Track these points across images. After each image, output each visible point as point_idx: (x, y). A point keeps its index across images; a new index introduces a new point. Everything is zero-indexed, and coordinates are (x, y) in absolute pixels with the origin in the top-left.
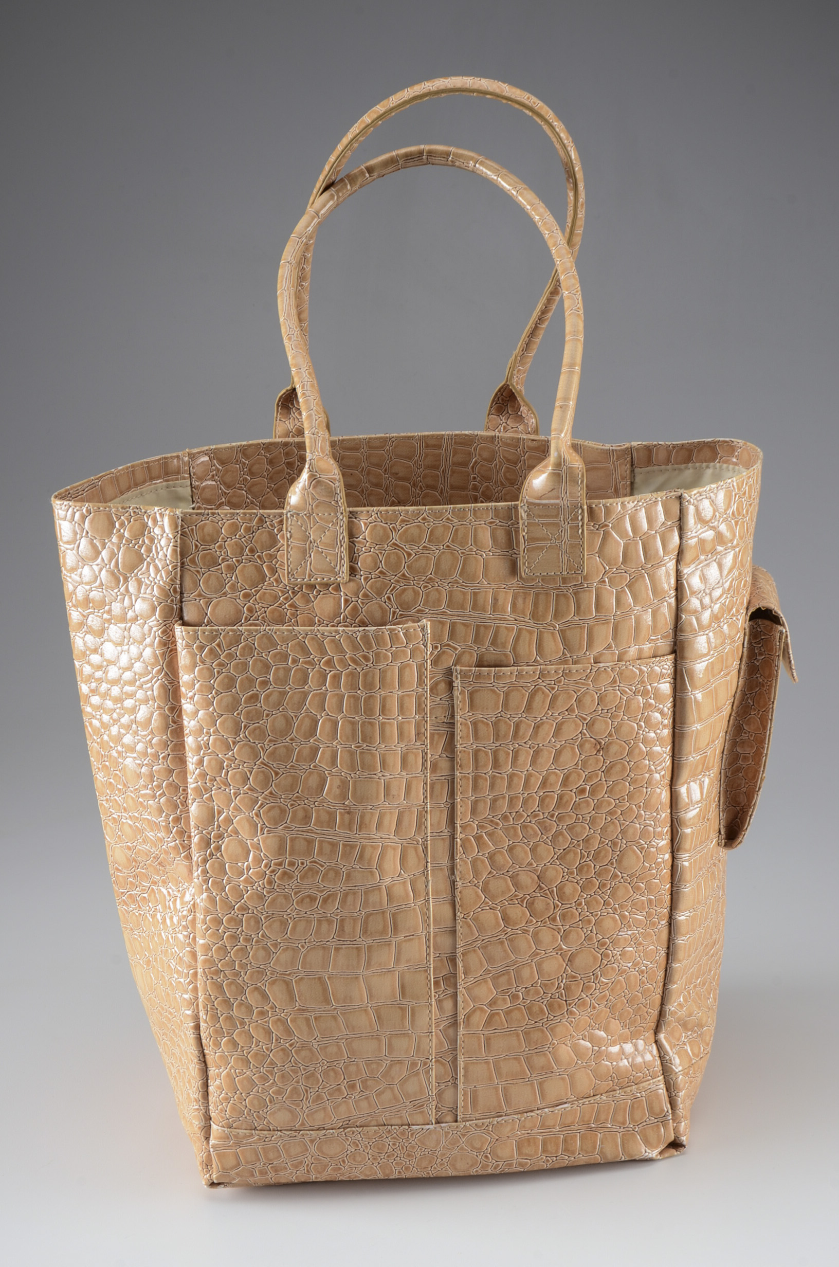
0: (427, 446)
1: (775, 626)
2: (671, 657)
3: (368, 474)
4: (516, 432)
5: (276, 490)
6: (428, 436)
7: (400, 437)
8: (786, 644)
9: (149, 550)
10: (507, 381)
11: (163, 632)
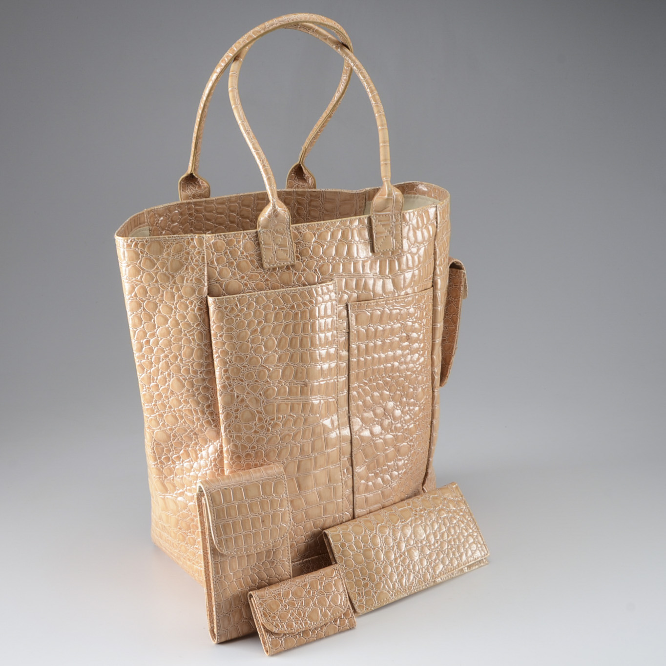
0: (258, 199)
1: (459, 270)
2: (432, 288)
3: (229, 217)
4: (304, 188)
5: (184, 230)
6: (259, 194)
7: (245, 195)
8: (465, 279)
9: (187, 259)
10: (300, 162)
11: (201, 303)
